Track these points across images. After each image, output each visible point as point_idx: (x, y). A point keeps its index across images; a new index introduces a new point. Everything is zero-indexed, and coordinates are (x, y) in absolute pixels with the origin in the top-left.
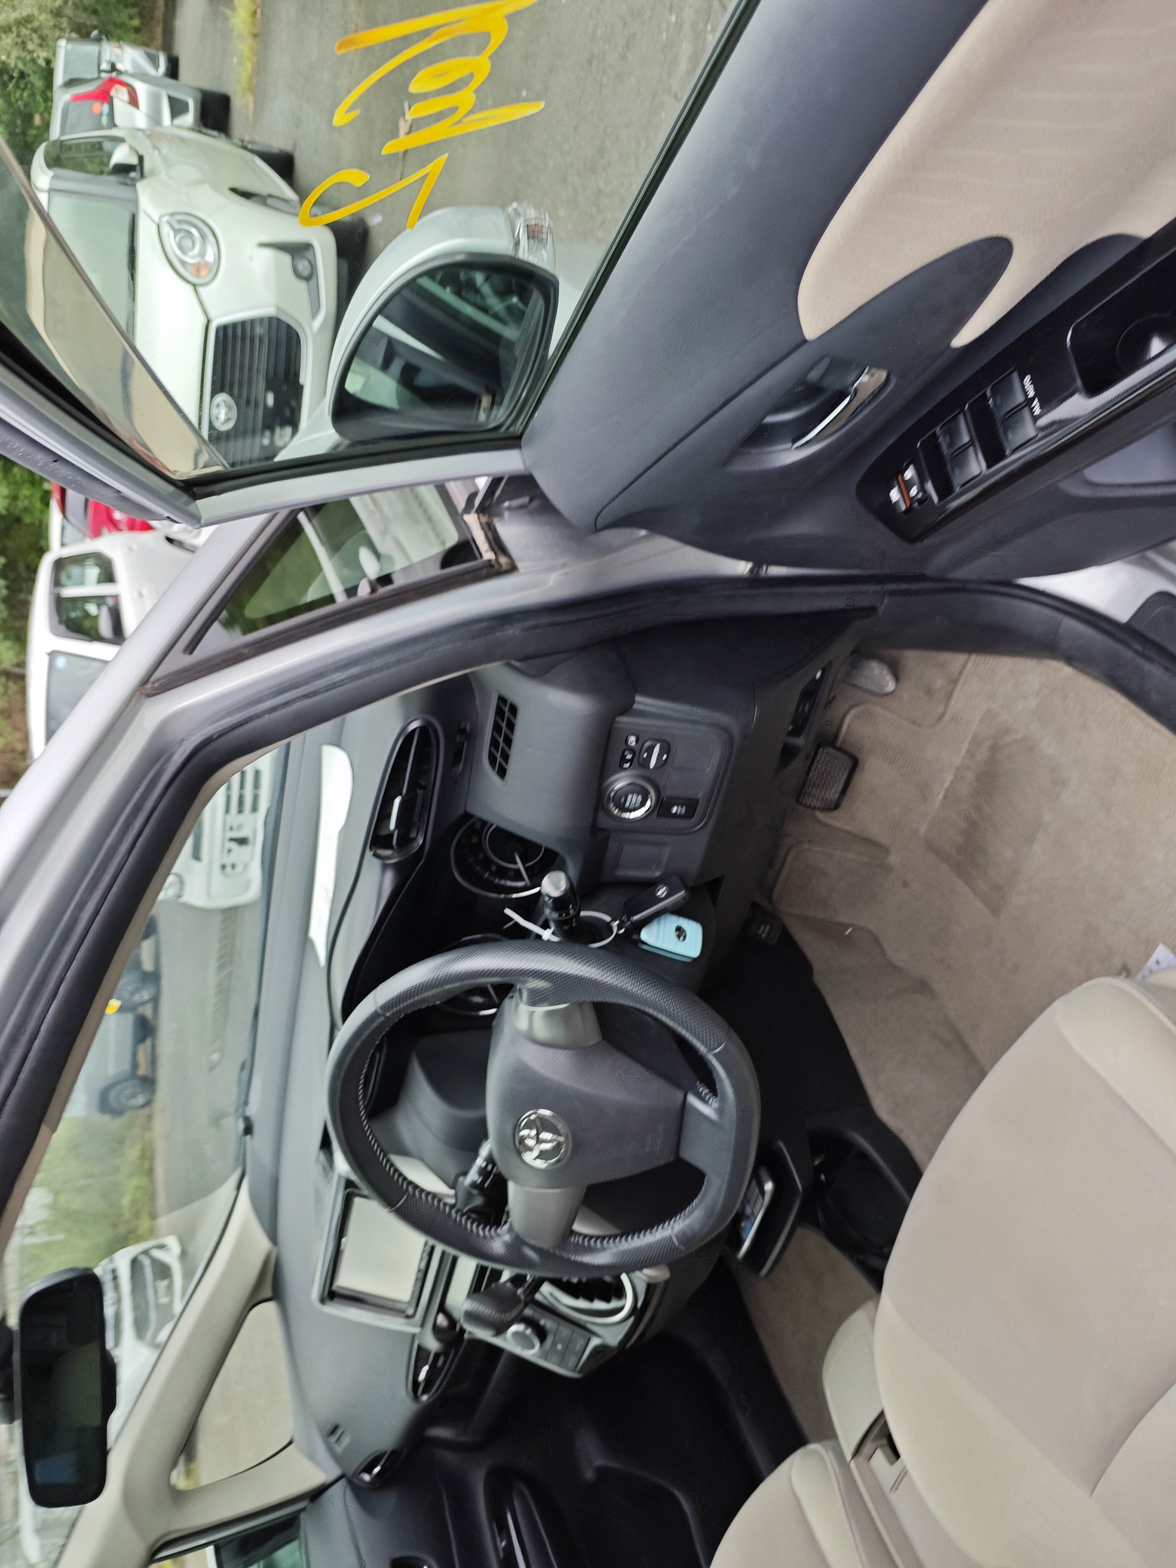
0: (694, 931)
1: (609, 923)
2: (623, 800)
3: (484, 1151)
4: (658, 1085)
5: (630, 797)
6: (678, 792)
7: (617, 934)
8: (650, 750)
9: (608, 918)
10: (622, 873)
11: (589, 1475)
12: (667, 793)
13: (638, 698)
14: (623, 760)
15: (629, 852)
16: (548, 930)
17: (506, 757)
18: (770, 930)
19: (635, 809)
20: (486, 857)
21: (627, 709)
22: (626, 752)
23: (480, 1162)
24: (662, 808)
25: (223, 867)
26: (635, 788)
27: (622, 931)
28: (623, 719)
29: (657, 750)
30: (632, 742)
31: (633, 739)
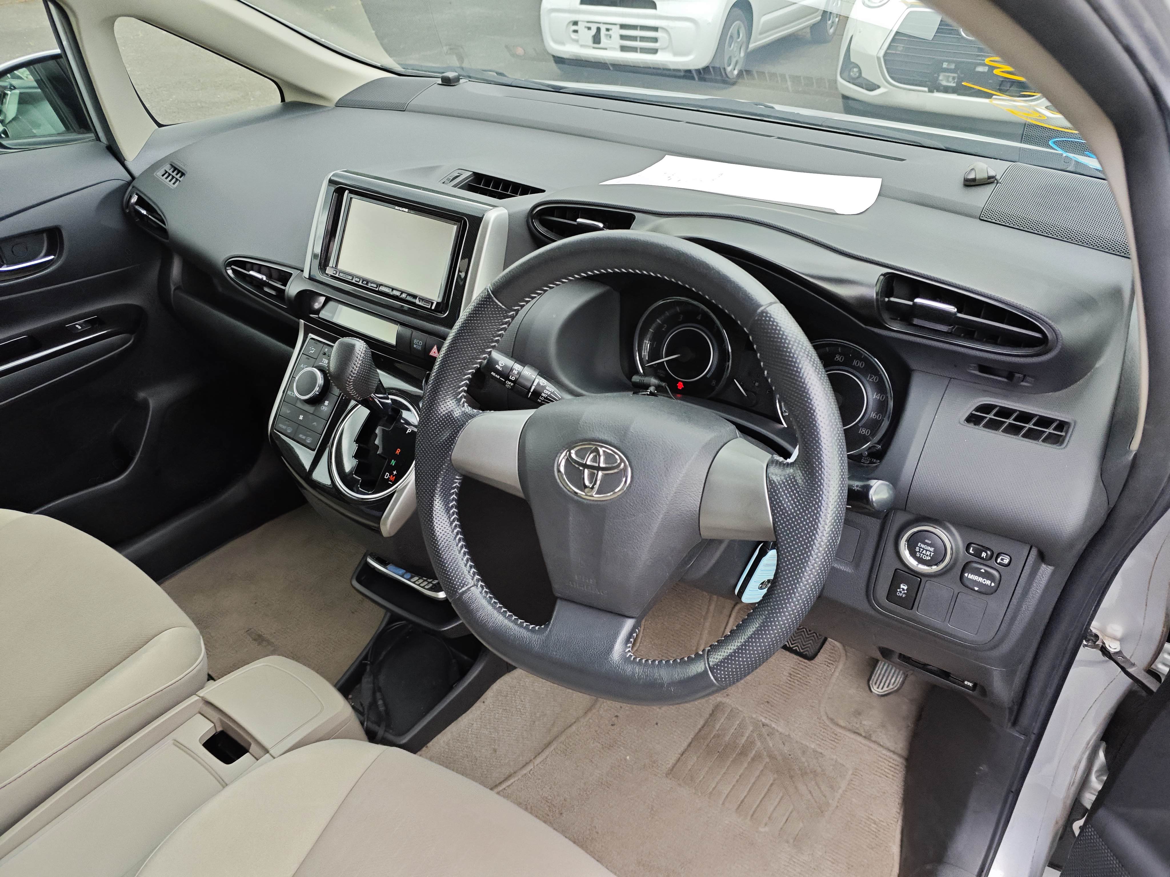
2: (923, 540)
6: (924, 592)
8: (987, 575)
11: (141, 394)
12: (927, 583)
13: (1051, 569)
14: (980, 548)
21: (1041, 557)
22: (989, 552)
24: (908, 576)
25: (575, 23)
26: (940, 554)
28: (1031, 554)
29: (988, 582)
30: (1002, 560)
31: (1006, 561)
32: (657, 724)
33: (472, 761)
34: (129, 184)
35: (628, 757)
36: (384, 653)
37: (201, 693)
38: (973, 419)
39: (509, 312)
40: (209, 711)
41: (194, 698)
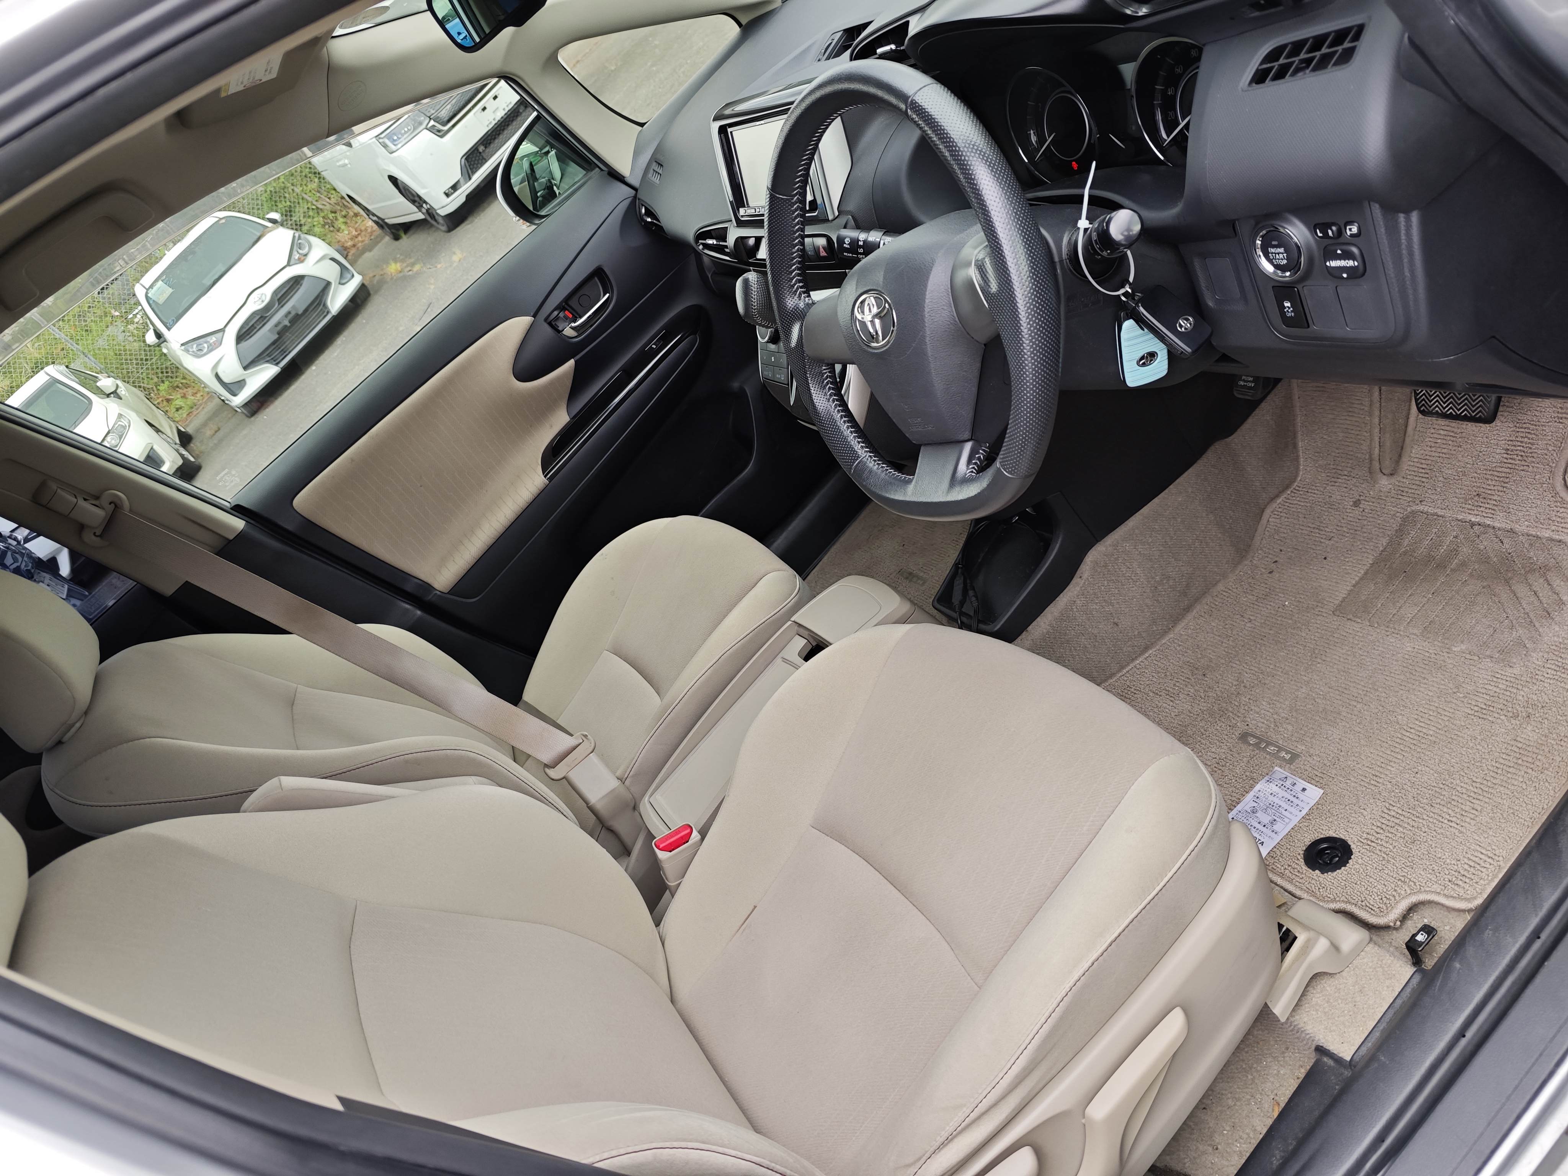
0: (1159, 369)
1: (1128, 281)
2: (1274, 243)
3: (874, 236)
4: (966, 413)
5: (1282, 250)
6: (1309, 303)
7: (1119, 295)
8: (1347, 256)
9: (1131, 279)
10: (1197, 265)
11: (736, 385)
12: (1305, 291)
13: (1415, 217)
14: (1325, 227)
15: (1223, 265)
16: (1088, 222)
17: (1281, 75)
18: (1250, 388)
19: (1270, 261)
20: (1181, 76)
21: (1391, 208)
22: (1334, 228)
23: (862, 236)
24: (1283, 291)
26: (1293, 251)
27: (1123, 298)
28: (1376, 209)
29: (1350, 263)
30: (1350, 230)
31: (1355, 230)
32: (1325, 558)
33: (1090, 639)
34: (635, 197)
35: (1287, 603)
36: (982, 555)
37: (793, 619)
38: (1260, 78)
39: (793, 199)
40: (802, 631)
41: (790, 623)
